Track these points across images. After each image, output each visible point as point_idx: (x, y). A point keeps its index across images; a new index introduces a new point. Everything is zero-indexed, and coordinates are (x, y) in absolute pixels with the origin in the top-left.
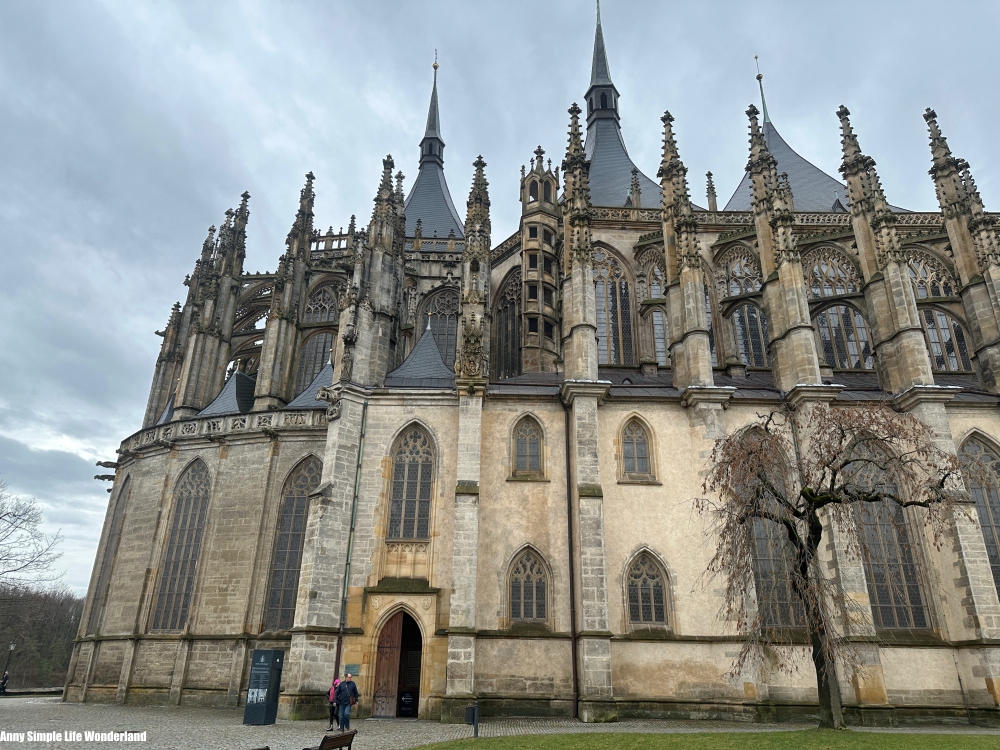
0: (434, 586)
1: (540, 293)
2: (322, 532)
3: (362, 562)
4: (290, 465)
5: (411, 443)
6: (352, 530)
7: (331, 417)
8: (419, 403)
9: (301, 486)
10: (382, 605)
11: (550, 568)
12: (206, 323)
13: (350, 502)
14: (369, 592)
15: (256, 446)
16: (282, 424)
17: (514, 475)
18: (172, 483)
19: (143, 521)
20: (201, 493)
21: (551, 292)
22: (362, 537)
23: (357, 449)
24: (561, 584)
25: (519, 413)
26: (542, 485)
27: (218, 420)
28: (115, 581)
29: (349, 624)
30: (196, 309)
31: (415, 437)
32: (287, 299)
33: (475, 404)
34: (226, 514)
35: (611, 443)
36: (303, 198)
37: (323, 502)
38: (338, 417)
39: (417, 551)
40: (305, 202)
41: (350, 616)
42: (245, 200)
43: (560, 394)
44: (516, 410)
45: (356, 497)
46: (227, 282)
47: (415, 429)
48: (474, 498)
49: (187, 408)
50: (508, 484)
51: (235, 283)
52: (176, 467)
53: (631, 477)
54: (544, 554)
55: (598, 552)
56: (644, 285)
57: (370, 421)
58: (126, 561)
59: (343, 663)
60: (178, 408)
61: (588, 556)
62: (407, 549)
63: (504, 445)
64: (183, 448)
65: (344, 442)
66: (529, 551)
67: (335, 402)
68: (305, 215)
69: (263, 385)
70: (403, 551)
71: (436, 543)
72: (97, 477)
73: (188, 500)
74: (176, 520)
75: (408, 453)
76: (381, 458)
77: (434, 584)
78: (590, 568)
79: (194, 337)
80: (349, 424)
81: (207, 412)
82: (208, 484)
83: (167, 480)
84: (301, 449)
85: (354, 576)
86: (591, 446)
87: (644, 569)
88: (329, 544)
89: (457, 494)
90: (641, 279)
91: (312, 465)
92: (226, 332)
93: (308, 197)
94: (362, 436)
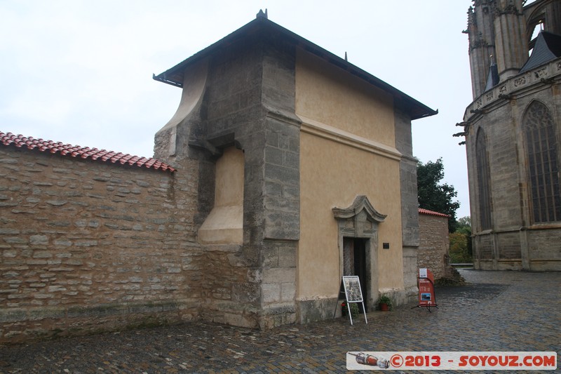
12: (503, 6)
27: (543, 68)
49: (510, 69)
60: (502, 72)
64: (519, 97)
72: (454, 135)
73: (536, 131)
74: (530, 147)
79: (498, 18)
81: (527, 67)
82: (549, 117)
92: (519, 8)
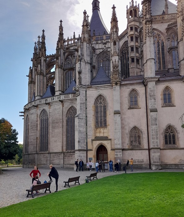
0: (110, 138)
1: (135, 49)
2: (79, 126)
3: (90, 133)
4: (67, 109)
5: (99, 101)
6: (86, 125)
7: (77, 95)
8: (101, 89)
9: (71, 115)
10: (97, 143)
11: (142, 132)
12: (39, 72)
13: (85, 118)
14: (93, 140)
15: (58, 104)
16: (64, 98)
17: (130, 107)
18: (39, 116)
19: (33, 126)
20: (46, 118)
21: (138, 48)
22: (89, 127)
23: (85, 104)
24: (145, 136)
25: (131, 89)
26: (139, 109)
27: (47, 98)
28: (29, 141)
29: (89, 148)
30: (35, 68)
31: (101, 99)
32: (59, 62)
33: (118, 87)
34: (53, 123)
35: (160, 95)
36: (60, 29)
37: (78, 118)
38: (79, 95)
39: (104, 129)
40: (61, 30)
41: (88, 146)
42: (43, 32)
43: (143, 82)
44: (130, 88)
45: (86, 117)
46: (43, 59)
47: (100, 96)
48: (119, 115)
49: (39, 96)
50: (128, 110)
51: (45, 59)
52: (39, 112)
53: (166, 105)
54: (140, 128)
55: (156, 127)
56: (170, 42)
57: (87, 96)
58: (31, 136)
59: (88, 158)
60: (36, 96)
61: (153, 128)
62: (101, 129)
63: (127, 99)
64: (40, 107)
65: (81, 102)
66: (135, 128)
67: (78, 91)
68: (61, 34)
69: (57, 88)
70: (100, 130)
71: (109, 127)
72: (20, 116)
73: (43, 120)
74: (41, 125)
75: (99, 104)
76: (92, 106)
77: (109, 138)
78: (154, 131)
79: (37, 76)
80: (82, 97)
81: (44, 96)
82: (47, 116)
83: (37, 115)
84: (69, 105)
85: (88, 137)
86: (154, 97)
87: (169, 131)
88: (81, 129)
89: (114, 114)
90: (168, 40)
91: (73, 109)
92: (45, 74)
93: (61, 28)
94: (86, 100)
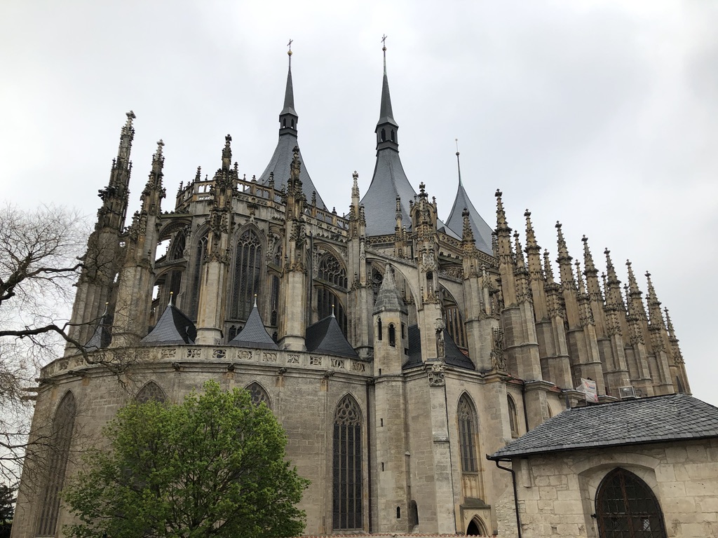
0: (487, 504)
3: (456, 487)
8: (466, 379)
10: (469, 517)
14: (462, 508)
15: (308, 380)
16: (331, 367)
22: (454, 471)
29: (457, 529)
41: (457, 524)
43: (524, 385)
67: (437, 373)
70: (470, 480)
71: (484, 476)
75: (460, 412)
76: (455, 416)
84: (343, 388)
91: (347, 402)
